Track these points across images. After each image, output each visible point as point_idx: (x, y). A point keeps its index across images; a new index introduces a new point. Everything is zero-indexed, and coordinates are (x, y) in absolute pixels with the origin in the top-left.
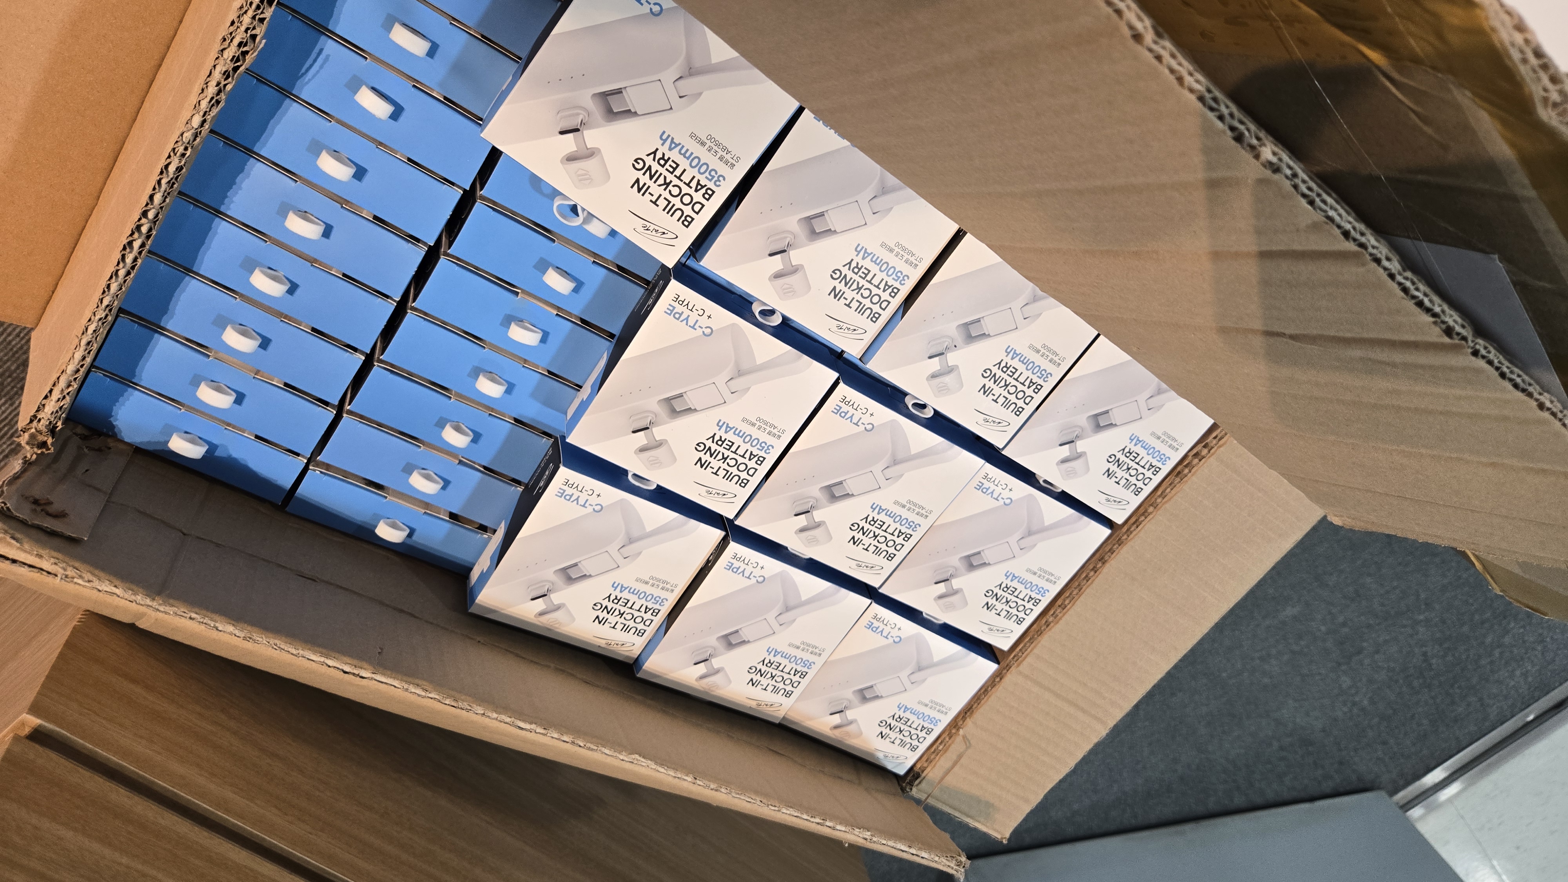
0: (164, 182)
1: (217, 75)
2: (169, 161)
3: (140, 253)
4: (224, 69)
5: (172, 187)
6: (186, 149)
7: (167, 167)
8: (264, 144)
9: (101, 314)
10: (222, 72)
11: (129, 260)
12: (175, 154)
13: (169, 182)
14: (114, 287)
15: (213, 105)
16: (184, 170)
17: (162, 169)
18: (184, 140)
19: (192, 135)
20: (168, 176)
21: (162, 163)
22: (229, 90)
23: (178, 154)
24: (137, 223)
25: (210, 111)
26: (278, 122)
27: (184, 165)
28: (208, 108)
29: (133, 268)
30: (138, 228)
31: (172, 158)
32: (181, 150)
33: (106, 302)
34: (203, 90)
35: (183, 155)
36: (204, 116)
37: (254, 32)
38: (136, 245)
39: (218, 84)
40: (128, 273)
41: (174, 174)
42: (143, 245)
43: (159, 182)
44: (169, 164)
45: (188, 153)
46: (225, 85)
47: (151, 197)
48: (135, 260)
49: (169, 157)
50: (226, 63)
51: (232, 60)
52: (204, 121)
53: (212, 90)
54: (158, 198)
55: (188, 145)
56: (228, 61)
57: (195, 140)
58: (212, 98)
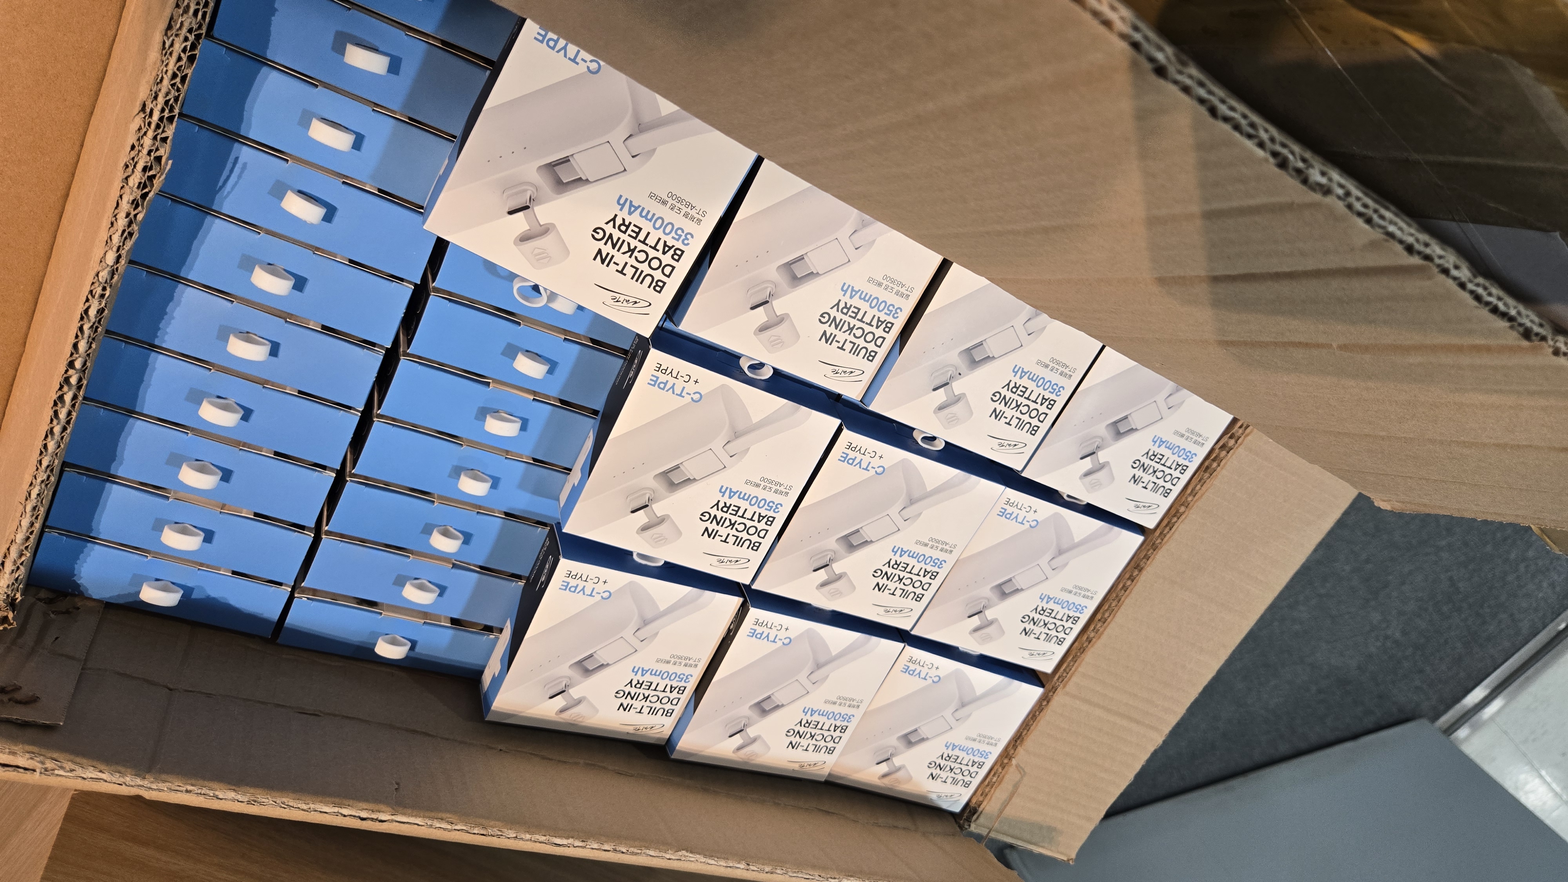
0: (86, 327)
1: (125, 206)
2: (87, 304)
3: (73, 406)
4: (132, 198)
5: (96, 331)
6: (104, 289)
7: (86, 311)
8: (191, 269)
9: (42, 476)
10: (130, 202)
11: (63, 415)
12: (93, 297)
13: (92, 327)
14: (51, 446)
15: (126, 238)
16: (106, 312)
17: (81, 314)
18: (100, 280)
19: (108, 273)
20: (89, 321)
21: (81, 308)
22: (140, 219)
23: (97, 296)
24: (65, 376)
25: (124, 244)
26: (202, 243)
27: (106, 306)
28: (120, 242)
29: (68, 422)
30: (67, 380)
31: (91, 301)
32: (99, 291)
33: (45, 463)
34: (112, 224)
35: (102, 296)
36: (118, 250)
37: (158, 154)
38: (68, 398)
39: (128, 215)
40: (64, 429)
41: (96, 317)
42: (75, 397)
43: (81, 329)
44: (89, 307)
45: (107, 293)
46: (135, 216)
47: (75, 346)
48: (69, 414)
49: (87, 300)
50: (133, 191)
51: (138, 187)
52: (119, 257)
53: (122, 222)
54: (82, 346)
55: (106, 285)
56: (135, 189)
57: (112, 278)
58: (124, 231)
